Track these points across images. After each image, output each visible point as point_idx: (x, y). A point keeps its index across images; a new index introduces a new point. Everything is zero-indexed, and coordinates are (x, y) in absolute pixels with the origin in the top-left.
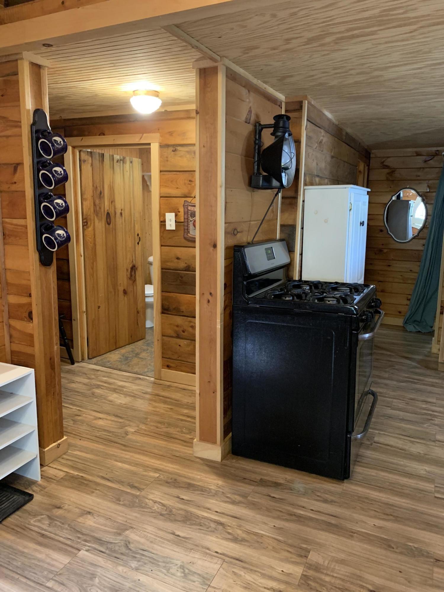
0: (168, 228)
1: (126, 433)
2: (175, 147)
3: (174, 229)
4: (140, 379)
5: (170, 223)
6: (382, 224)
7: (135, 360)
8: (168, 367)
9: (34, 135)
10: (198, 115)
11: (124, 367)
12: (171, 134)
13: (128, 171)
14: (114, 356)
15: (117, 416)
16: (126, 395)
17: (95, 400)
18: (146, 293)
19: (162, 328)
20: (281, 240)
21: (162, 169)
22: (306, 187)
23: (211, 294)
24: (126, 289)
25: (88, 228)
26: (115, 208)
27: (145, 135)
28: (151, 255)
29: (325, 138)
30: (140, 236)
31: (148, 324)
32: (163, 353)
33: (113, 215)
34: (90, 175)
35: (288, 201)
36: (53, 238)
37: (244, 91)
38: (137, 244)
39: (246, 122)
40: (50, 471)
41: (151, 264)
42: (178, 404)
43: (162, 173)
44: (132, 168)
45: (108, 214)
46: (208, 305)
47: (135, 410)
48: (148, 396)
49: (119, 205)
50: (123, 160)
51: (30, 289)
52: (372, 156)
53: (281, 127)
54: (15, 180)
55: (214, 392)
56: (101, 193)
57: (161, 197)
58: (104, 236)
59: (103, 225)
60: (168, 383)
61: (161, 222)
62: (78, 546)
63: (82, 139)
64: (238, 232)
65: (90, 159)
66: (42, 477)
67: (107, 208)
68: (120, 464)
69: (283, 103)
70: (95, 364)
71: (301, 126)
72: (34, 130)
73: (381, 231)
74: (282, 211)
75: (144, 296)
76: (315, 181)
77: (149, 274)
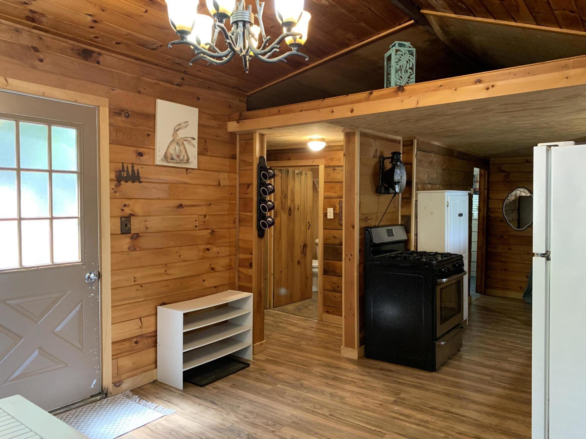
0: (329, 217)
1: (300, 344)
2: (334, 168)
3: (333, 218)
4: (308, 320)
5: (330, 214)
6: (502, 216)
7: (305, 310)
8: (328, 312)
9: (259, 169)
10: (345, 157)
11: (297, 313)
12: (332, 159)
13: (304, 180)
14: (291, 307)
15: (293, 337)
16: (299, 327)
17: (280, 329)
18: (313, 265)
19: (324, 285)
20: (401, 225)
21: (326, 181)
22: (418, 192)
23: (351, 255)
24: (299, 260)
25: (277, 218)
26: (294, 205)
27: (315, 160)
28: (317, 238)
29: (435, 158)
30: (310, 223)
31: (314, 289)
32: (324, 302)
33: (293, 209)
34: (280, 184)
35: (405, 200)
36: (266, 223)
37: (372, 141)
38: (308, 229)
39: (374, 157)
40: (257, 357)
41: (317, 244)
42: (333, 334)
43: (326, 183)
44: (306, 177)
45: (290, 209)
46: (350, 262)
47: (305, 335)
48: (313, 329)
49: (297, 201)
50: (301, 173)
51: (252, 250)
52: (491, 162)
53: (396, 159)
54: (248, 192)
55: (354, 315)
56: (286, 195)
57: (325, 198)
58: (287, 223)
59: (287, 216)
60: (328, 324)
61: (324, 214)
62: (276, 383)
63: (276, 163)
64: (368, 219)
65: (280, 174)
66: (253, 359)
67: (289, 205)
68: (296, 357)
69: (401, 141)
70: (278, 310)
71: (412, 155)
72: (259, 167)
73: (502, 221)
74: (402, 207)
75: (312, 267)
76: (427, 187)
77: (316, 252)
